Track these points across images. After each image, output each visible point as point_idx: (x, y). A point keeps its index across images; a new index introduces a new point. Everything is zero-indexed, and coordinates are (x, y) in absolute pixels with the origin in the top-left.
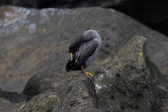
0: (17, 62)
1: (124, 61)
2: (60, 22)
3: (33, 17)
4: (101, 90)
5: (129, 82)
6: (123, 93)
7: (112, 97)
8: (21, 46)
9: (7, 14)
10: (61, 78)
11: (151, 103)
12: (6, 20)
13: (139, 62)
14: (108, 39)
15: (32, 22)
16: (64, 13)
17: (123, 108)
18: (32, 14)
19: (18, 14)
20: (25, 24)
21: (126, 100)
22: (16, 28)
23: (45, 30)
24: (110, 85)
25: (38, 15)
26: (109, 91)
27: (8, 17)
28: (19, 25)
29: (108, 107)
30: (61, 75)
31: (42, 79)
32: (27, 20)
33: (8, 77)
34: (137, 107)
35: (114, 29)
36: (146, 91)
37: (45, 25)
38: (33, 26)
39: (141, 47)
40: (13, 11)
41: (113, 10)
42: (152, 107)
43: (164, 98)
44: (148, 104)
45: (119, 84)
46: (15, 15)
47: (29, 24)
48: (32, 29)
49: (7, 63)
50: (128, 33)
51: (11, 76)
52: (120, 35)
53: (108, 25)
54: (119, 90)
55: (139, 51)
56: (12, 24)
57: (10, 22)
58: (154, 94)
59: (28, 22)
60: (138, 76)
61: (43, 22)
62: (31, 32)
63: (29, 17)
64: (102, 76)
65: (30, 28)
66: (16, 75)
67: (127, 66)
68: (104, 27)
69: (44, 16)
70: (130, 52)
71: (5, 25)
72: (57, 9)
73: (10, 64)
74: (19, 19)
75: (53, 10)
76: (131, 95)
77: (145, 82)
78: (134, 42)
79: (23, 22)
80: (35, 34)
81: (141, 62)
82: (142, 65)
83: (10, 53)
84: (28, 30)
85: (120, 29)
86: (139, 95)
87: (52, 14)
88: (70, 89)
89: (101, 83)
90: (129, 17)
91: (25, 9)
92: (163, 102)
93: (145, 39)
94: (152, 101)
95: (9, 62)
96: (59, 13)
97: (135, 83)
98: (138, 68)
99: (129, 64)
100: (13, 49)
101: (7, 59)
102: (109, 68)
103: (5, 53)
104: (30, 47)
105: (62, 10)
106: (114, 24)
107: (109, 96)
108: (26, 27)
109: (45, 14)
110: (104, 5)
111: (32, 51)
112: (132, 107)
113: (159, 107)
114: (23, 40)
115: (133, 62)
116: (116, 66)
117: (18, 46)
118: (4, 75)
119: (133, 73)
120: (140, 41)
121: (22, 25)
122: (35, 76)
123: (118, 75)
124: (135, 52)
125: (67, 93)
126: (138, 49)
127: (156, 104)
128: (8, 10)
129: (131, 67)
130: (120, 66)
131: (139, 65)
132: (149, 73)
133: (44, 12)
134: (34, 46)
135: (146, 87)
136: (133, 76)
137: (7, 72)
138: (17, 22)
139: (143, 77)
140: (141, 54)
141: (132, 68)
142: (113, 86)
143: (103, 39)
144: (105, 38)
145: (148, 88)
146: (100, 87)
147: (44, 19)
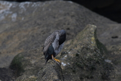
0: (4, 43)
1: (81, 44)
2: (34, 12)
3: (14, 8)
4: (66, 66)
5: (86, 60)
6: (81, 68)
7: (74, 72)
8: (6, 31)
10: (37, 56)
11: (102, 73)
13: (92, 45)
14: (68, 24)
15: (14, 13)
16: (36, 6)
17: (81, 79)
18: (14, 7)
19: (3, 6)
20: (9, 14)
21: (84, 73)
22: (3, 17)
23: (23, 19)
24: (72, 63)
25: (18, 7)
26: (72, 67)
28: (5, 15)
29: (71, 79)
30: (36, 54)
34: (92, 78)
35: (72, 16)
36: (98, 65)
37: (23, 15)
38: (14, 16)
39: (93, 33)
42: (102, 76)
43: (110, 69)
44: (100, 74)
45: (78, 61)
46: (1, 7)
47: (12, 14)
48: (14, 18)
50: (83, 19)
52: (77, 20)
53: (68, 14)
54: (79, 66)
55: (91, 37)
58: (103, 67)
59: (11, 12)
60: (92, 54)
61: (22, 12)
62: (13, 20)
63: (12, 9)
64: (66, 56)
65: (12, 17)
66: (4, 52)
67: (83, 48)
68: (65, 15)
69: (22, 8)
72: (31, 3)
74: (4, 10)
75: (28, 3)
76: (87, 69)
77: (97, 59)
78: (88, 30)
79: (7, 12)
80: (16, 22)
81: (93, 44)
82: (94, 47)
84: (11, 18)
85: (77, 16)
86: (93, 69)
87: (28, 6)
88: (44, 74)
89: (66, 61)
90: (83, 7)
91: (8, 3)
92: (110, 72)
93: (96, 27)
96: (33, 5)
97: (90, 60)
98: (92, 48)
99: (85, 46)
100: (1, 33)
102: (71, 50)
104: (13, 31)
105: (35, 3)
106: (73, 13)
107: (72, 71)
108: (10, 17)
109: (22, 7)
111: (15, 34)
112: (88, 78)
113: (107, 76)
114: (8, 26)
115: (88, 45)
116: (76, 48)
119: (88, 52)
120: (92, 29)
121: (6, 15)
123: (77, 55)
124: (88, 37)
125: (42, 76)
126: (91, 35)
127: (105, 74)
129: (86, 49)
130: (79, 48)
131: (92, 47)
132: (99, 52)
133: (22, 4)
134: (16, 31)
136: (88, 55)
138: (3, 12)
139: (95, 55)
140: (93, 38)
141: (87, 49)
142: (74, 63)
143: (65, 24)
144: (67, 23)
145: (99, 63)
146: (65, 64)
147: (22, 10)
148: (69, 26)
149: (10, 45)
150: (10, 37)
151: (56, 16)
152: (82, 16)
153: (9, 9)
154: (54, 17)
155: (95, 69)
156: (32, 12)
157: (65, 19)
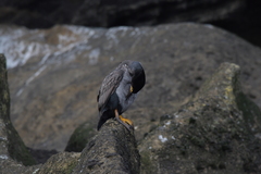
0: (69, 107)
1: (203, 101)
2: (134, 46)
3: (97, 40)
4: (167, 143)
5: (210, 131)
6: (200, 146)
7: (184, 154)
8: (74, 83)
9: (62, 37)
11: (243, 159)
12: (60, 46)
13: (225, 101)
14: (200, 69)
15: (94, 48)
16: (139, 33)
17: (199, 169)
18: (96, 37)
19: (77, 36)
20: (85, 51)
21: (204, 156)
22: (72, 57)
23: (112, 59)
24: (180, 136)
25: (103, 37)
26: (179, 144)
27: (63, 41)
28: (76, 53)
29: (177, 168)
31: (91, 130)
32: (88, 44)
33: (56, 129)
34: (222, 167)
35: (209, 54)
36: (236, 142)
37: (113, 52)
38: (95, 54)
39: (230, 78)
40: (70, 33)
41: (210, 27)
42: (244, 165)
44: (239, 161)
45: (193, 134)
46: (73, 38)
47: (90, 51)
48: (94, 59)
49: (55, 108)
51: (60, 127)
53: (201, 49)
54: (194, 143)
55: (226, 86)
56: (67, 52)
57: (65, 49)
58: (248, 146)
59: (89, 48)
60: (224, 121)
61: (110, 47)
62: (91, 62)
63: (92, 41)
64: (168, 123)
65: (91, 56)
66: (68, 126)
67: (207, 108)
68: (195, 51)
69: (111, 39)
70: (212, 87)
71: (57, 54)
72: (131, 28)
73: (60, 110)
74: (77, 44)
75: (125, 29)
76: (212, 149)
77: (234, 130)
79: (82, 48)
80: (98, 65)
82: (230, 106)
83: (60, 93)
84: (87, 59)
85: (218, 54)
86: (225, 149)
87: (123, 35)
88: (92, 144)
89: (167, 133)
90: (234, 36)
91: (87, 30)
93: (237, 67)
94: (245, 156)
95: (58, 107)
96: (133, 33)
97: (219, 131)
98: (224, 109)
99: (210, 104)
100: (64, 88)
101: (56, 104)
102: (180, 111)
103: (53, 94)
104: (88, 84)
105: (137, 29)
106: (211, 47)
107: (179, 152)
108: (85, 56)
109: (113, 36)
110: (204, 19)
111: (91, 90)
112: (213, 167)
113: (256, 166)
114: (78, 74)
115: (216, 101)
116: (191, 108)
117: (72, 83)
118: (51, 127)
119: (216, 117)
120: (228, 71)
121: (79, 53)
122: (82, 126)
123: (192, 121)
124: (219, 87)
125: (89, 150)
126: (225, 82)
127: (251, 161)
128: (63, 32)
129: (213, 109)
130: (197, 107)
131: (225, 106)
132: (241, 117)
133: (112, 32)
134: (95, 83)
135: (236, 137)
136: (216, 122)
137: (54, 122)
138: (74, 48)
139: (231, 122)
140: (229, 89)
141: (215, 110)
142: (184, 137)
143: (192, 69)
144: (196, 67)
145: (239, 139)
146: (166, 139)
147: (111, 42)
148: (200, 73)
149: (80, 110)
150: (80, 96)
151: (176, 53)
152: (229, 53)
153: (86, 41)
154: (173, 56)
155: (229, 150)
156: (130, 46)
157: (193, 58)
